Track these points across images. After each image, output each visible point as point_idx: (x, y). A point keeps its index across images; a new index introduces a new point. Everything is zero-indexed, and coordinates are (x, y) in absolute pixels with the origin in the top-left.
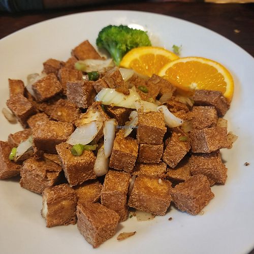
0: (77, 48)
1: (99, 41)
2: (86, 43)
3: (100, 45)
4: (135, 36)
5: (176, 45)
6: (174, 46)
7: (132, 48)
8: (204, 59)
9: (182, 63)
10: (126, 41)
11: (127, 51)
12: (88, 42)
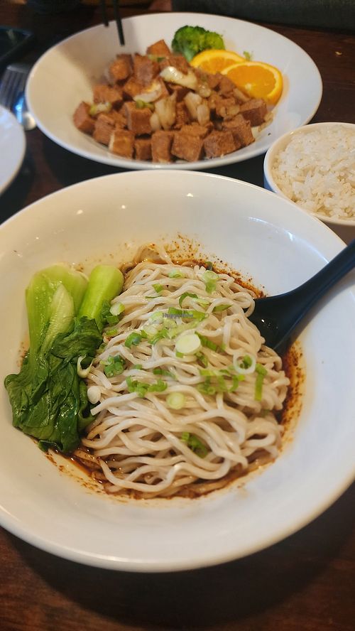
0: (152, 46)
1: (175, 42)
2: (162, 42)
3: (175, 47)
4: (208, 38)
5: (247, 51)
6: (245, 53)
7: (204, 49)
8: (267, 65)
9: (246, 66)
10: (198, 42)
11: (199, 52)
12: (164, 43)
